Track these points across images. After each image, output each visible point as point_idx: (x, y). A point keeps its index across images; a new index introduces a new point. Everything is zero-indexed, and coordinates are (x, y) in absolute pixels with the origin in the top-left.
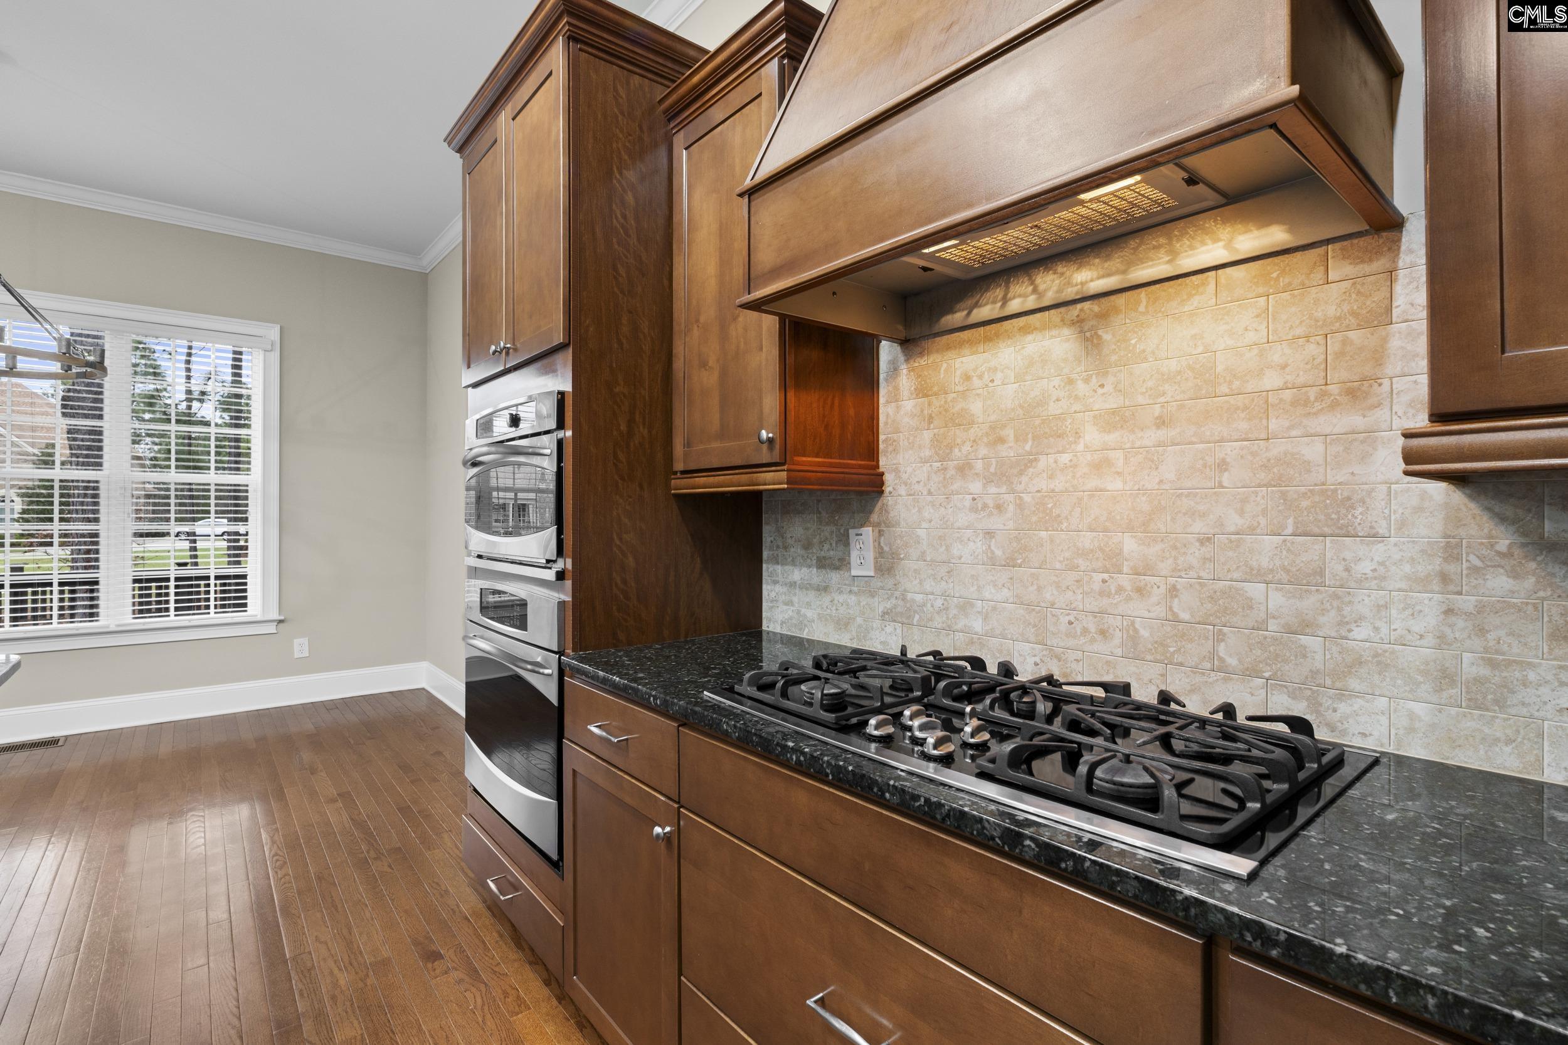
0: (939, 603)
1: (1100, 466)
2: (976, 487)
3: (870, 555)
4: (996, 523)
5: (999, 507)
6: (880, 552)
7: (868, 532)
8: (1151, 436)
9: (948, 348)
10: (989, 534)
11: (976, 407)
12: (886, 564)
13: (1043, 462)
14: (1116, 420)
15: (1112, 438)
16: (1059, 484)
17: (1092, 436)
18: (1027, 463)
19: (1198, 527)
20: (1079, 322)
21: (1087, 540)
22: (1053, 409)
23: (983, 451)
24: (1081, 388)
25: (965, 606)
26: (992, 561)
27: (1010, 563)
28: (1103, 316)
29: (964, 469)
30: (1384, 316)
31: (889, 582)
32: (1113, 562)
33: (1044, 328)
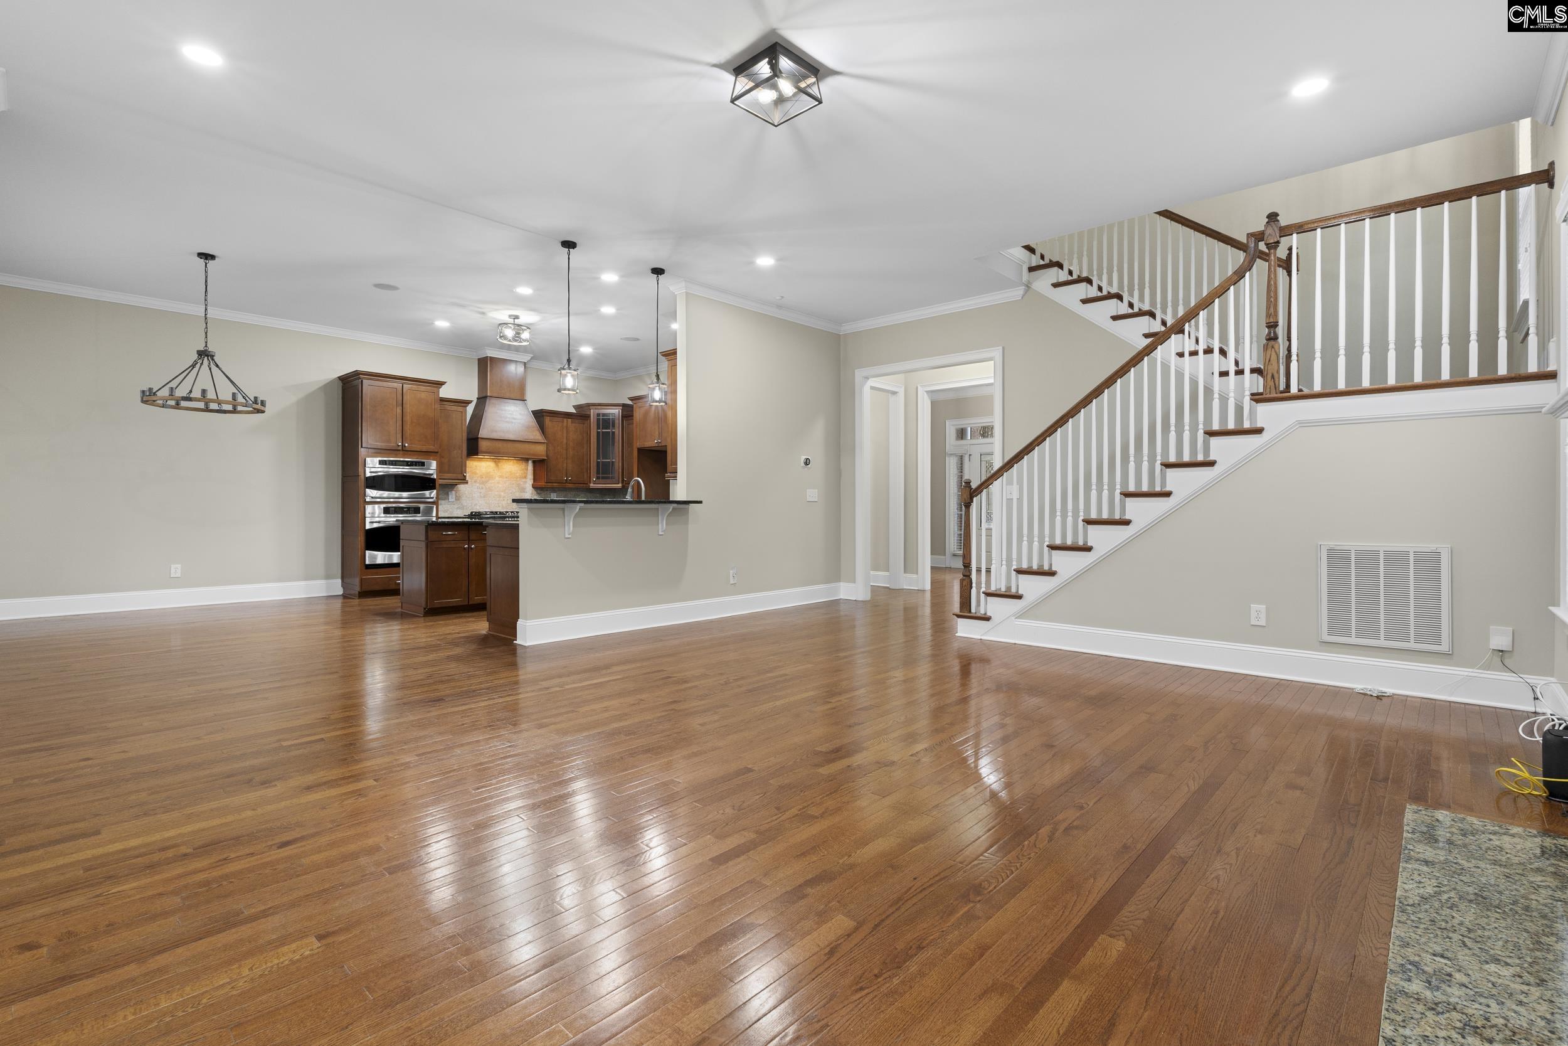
0: (470, 505)
1: (498, 483)
2: (478, 485)
3: (454, 497)
4: (482, 491)
5: (482, 488)
6: (456, 496)
7: (454, 492)
8: (505, 479)
9: (472, 460)
10: (481, 493)
11: (478, 472)
12: (458, 498)
13: (490, 481)
14: (501, 477)
15: (501, 479)
16: (492, 485)
17: (497, 478)
18: (487, 482)
19: (510, 491)
20: (495, 462)
21: (496, 493)
22: (491, 474)
23: (479, 479)
24: (496, 471)
25: (476, 505)
26: (481, 497)
27: (484, 497)
28: (499, 462)
29: (475, 482)
30: (527, 469)
31: (458, 502)
32: (500, 496)
33: (490, 461)
